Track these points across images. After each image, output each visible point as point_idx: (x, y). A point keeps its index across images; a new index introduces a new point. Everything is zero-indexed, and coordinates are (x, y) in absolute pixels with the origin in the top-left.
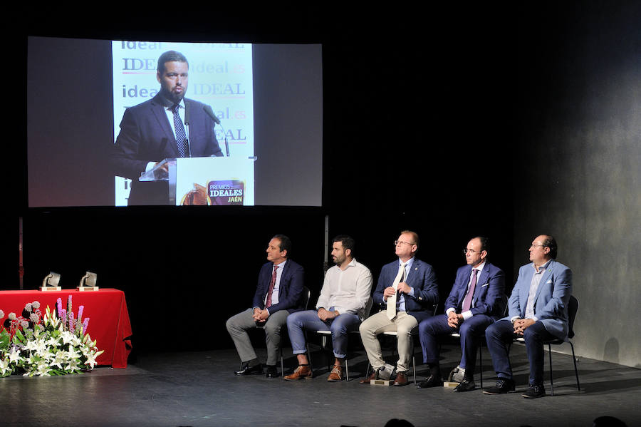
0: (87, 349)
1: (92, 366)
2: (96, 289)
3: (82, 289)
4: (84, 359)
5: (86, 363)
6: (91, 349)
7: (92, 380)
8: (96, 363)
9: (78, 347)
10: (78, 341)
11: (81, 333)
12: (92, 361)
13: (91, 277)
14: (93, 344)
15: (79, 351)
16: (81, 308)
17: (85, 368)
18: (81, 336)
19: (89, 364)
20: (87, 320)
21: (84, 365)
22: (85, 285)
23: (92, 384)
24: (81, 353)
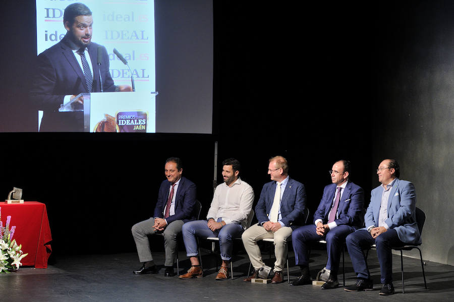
0: (14, 252)
1: (18, 266)
2: (22, 202)
3: (10, 202)
4: (10, 260)
5: (12, 264)
6: (17, 252)
7: (18, 278)
8: (21, 264)
9: (6, 251)
10: (6, 246)
11: (9, 238)
12: (17, 263)
13: (18, 192)
14: (19, 248)
15: (7, 254)
16: (9, 218)
17: (11, 268)
18: (9, 241)
19: (15, 265)
20: (14, 228)
21: (11, 266)
22: (12, 198)
23: (18, 281)
24: (9, 256)
